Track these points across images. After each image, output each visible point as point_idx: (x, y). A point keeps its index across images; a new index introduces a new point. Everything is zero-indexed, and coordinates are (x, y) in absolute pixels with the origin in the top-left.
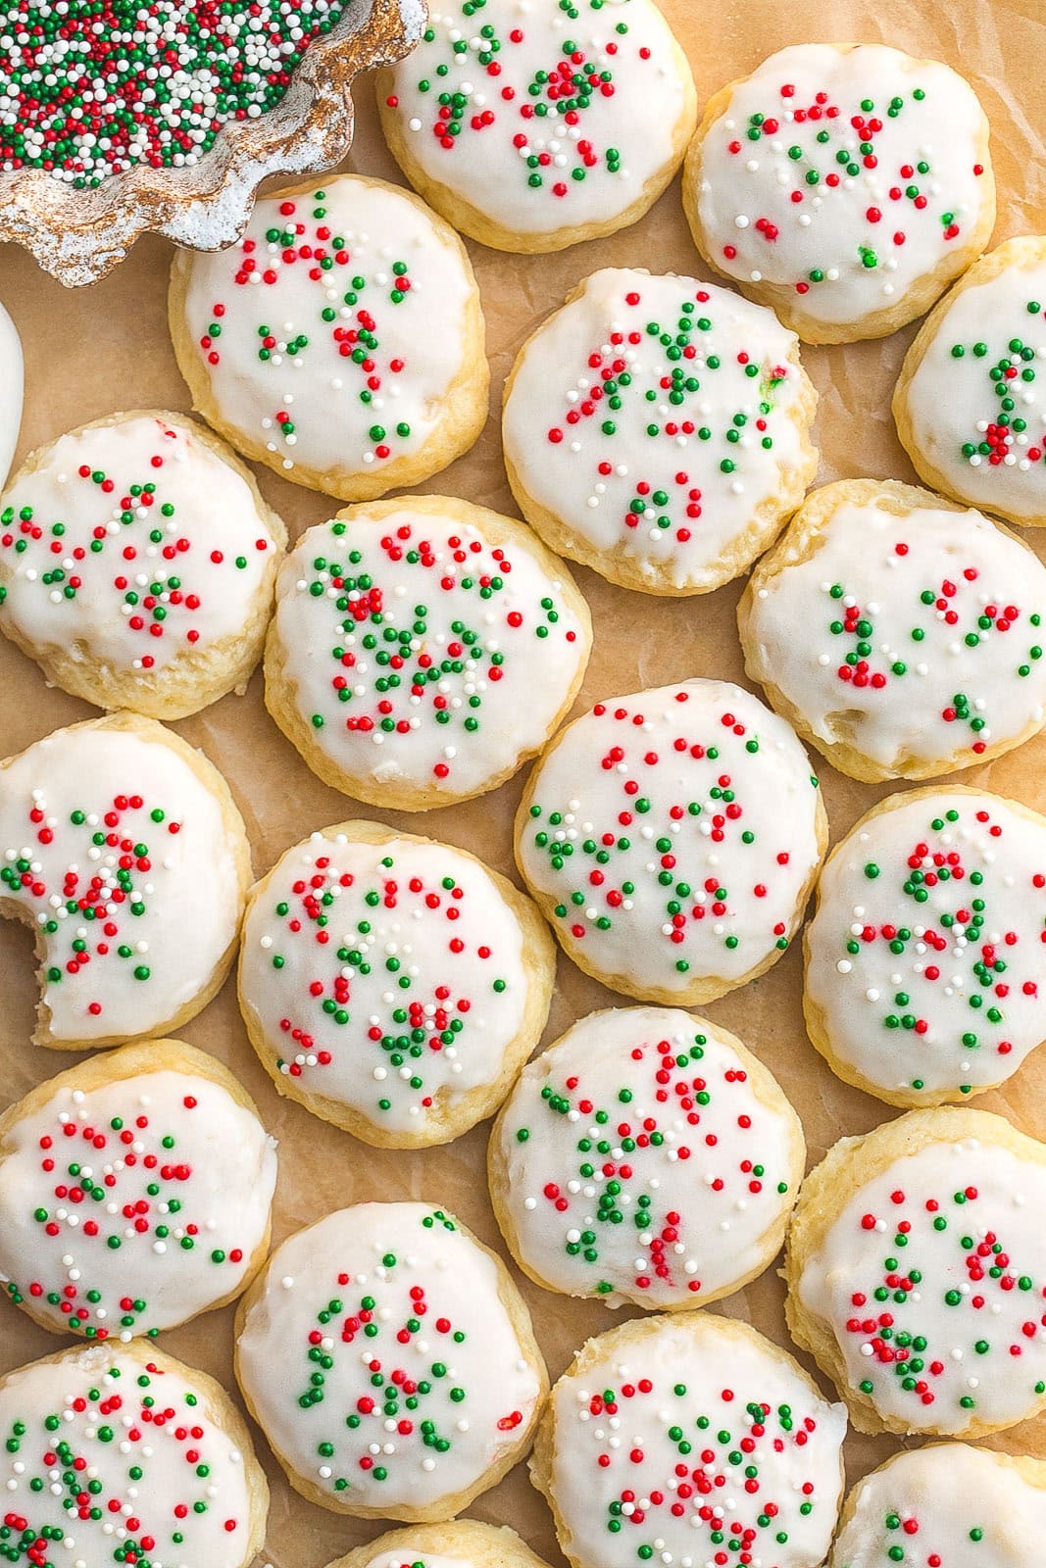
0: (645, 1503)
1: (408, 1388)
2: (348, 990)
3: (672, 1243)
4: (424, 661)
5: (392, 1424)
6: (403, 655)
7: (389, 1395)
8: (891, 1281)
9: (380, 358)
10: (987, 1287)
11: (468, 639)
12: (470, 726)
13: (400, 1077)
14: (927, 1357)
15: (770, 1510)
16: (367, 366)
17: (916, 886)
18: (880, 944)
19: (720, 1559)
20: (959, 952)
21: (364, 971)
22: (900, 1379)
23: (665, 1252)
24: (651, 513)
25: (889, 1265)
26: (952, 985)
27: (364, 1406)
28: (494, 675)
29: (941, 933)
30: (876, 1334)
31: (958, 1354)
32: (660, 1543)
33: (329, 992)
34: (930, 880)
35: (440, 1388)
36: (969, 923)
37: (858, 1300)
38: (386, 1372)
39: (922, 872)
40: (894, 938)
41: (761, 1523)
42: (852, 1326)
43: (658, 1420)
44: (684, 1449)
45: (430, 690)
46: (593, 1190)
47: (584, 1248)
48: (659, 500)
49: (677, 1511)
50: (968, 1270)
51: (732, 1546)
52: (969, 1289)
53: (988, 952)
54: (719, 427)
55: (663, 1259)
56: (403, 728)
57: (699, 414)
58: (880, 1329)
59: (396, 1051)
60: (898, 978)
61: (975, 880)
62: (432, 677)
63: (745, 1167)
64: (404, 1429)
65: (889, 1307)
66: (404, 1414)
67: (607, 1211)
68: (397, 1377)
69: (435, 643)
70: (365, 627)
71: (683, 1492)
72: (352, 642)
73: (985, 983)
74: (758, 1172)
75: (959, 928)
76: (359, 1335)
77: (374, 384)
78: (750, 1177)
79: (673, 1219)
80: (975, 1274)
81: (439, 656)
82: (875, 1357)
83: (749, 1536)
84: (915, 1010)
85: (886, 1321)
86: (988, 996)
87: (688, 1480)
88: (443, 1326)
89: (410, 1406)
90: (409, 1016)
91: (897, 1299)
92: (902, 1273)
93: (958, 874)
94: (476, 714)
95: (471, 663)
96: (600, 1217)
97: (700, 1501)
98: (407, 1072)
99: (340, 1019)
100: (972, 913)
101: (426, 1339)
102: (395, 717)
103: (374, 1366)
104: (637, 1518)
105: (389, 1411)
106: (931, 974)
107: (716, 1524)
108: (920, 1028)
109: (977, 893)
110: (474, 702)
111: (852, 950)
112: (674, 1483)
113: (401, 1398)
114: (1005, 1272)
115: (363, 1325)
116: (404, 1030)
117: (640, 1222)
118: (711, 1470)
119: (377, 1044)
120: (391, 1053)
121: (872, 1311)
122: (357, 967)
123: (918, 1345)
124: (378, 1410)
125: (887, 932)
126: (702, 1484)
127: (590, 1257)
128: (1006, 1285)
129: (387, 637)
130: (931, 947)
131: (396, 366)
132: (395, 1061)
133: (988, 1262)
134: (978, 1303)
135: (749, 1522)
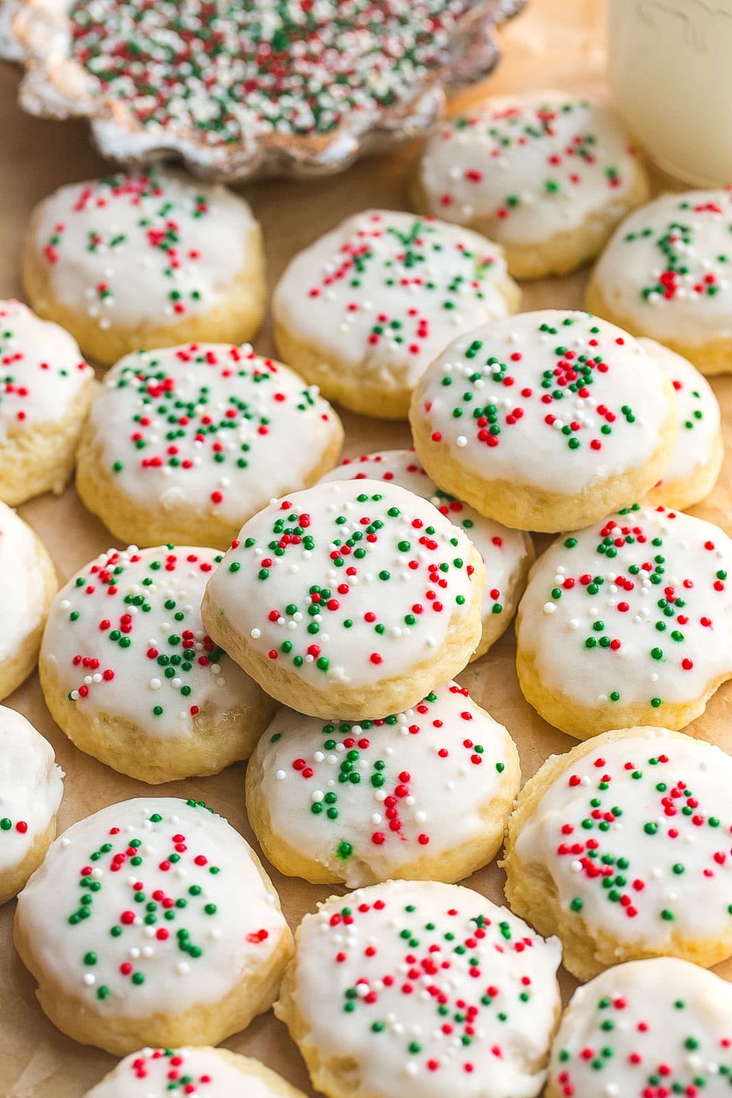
0: (379, 985)
1: (167, 903)
2: (132, 624)
3: (404, 798)
4: (206, 420)
5: (152, 930)
6: (190, 416)
7: (150, 908)
8: (596, 815)
9: (181, 249)
10: (680, 823)
11: (241, 407)
12: (241, 464)
13: (173, 687)
14: (630, 875)
15: (492, 992)
16: (171, 253)
17: (607, 548)
18: (579, 590)
19: (447, 1030)
20: (645, 590)
21: (146, 609)
22: (606, 892)
23: (398, 808)
24: (389, 333)
25: (594, 803)
26: (640, 614)
27: (127, 919)
28: (262, 431)
29: (629, 578)
30: (584, 855)
31: (658, 872)
32: (391, 1017)
33: (115, 626)
34: (619, 543)
35: (196, 904)
36: (653, 572)
37: (567, 830)
38: (147, 891)
39: (612, 538)
40: (590, 584)
41: (485, 1002)
42: (562, 851)
43: (391, 925)
44: (413, 944)
45: (210, 439)
46: (335, 759)
47: (326, 807)
48: (395, 325)
49: (407, 989)
50: (663, 808)
51: (458, 1019)
52: (666, 823)
53: (669, 592)
54: (442, 282)
55: (396, 813)
56: (187, 465)
57: (427, 273)
58: (586, 851)
59: (170, 666)
60: (595, 611)
61: (656, 543)
62: (212, 430)
63: (467, 744)
64: (162, 935)
65: (595, 834)
66: (161, 923)
67: (347, 774)
68: (157, 895)
69: (216, 409)
70: (161, 401)
71: (413, 975)
72: (149, 410)
73: (668, 613)
74: (478, 749)
75: (645, 574)
76: (126, 866)
77: (175, 265)
78: (471, 752)
79: (404, 777)
80: (669, 811)
81: (217, 417)
82: (583, 873)
83: (473, 1012)
84: (610, 634)
85: (592, 844)
86: (672, 624)
87: (417, 967)
88: (200, 861)
89: (168, 917)
90: (182, 640)
91: (603, 828)
92: (605, 808)
93: (641, 540)
94: (246, 457)
95: (245, 421)
96: (342, 780)
97: (428, 980)
98: (178, 681)
99: (124, 644)
100: (655, 565)
101: (185, 868)
102: (180, 457)
103: (138, 887)
104: (370, 999)
105: (149, 921)
106: (623, 608)
107: (442, 1000)
108: (615, 645)
109: (657, 551)
110: (245, 448)
111: (555, 595)
112: (406, 968)
113: (160, 912)
114: (696, 812)
115: (130, 858)
116: (178, 651)
117: (376, 782)
118: (438, 958)
119: (154, 662)
120: (166, 668)
121: (580, 837)
122: (140, 607)
123: (622, 865)
124: (139, 920)
125: (585, 580)
126: (429, 967)
127: (332, 815)
128: (697, 821)
129: (178, 405)
130: (622, 588)
131: (194, 255)
132: (170, 674)
133: (680, 803)
134: (673, 834)
135: (473, 1000)
